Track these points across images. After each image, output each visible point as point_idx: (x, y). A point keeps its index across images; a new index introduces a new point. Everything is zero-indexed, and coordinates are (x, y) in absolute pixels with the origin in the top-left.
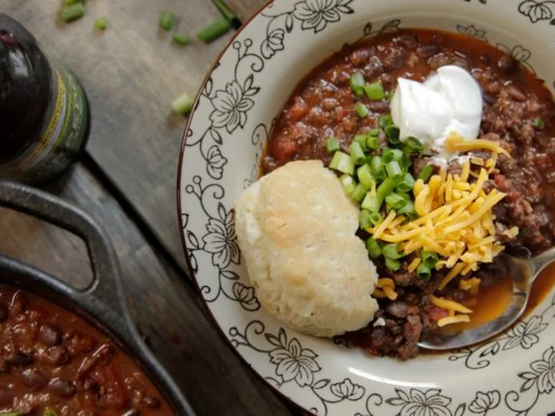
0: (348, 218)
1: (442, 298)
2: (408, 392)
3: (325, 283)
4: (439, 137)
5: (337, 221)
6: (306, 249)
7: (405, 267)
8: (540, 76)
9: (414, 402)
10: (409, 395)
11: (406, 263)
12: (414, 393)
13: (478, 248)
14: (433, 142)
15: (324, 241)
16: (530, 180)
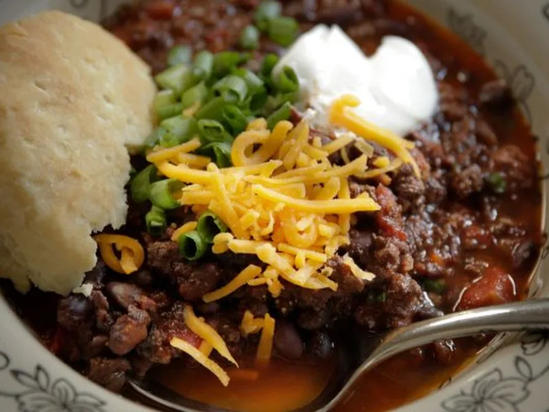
0: (129, 121)
1: (202, 319)
2: (53, 380)
3: (30, 140)
4: (328, 93)
5: (109, 106)
6: (33, 85)
7: (169, 230)
8: (535, 131)
9: (53, 394)
10: (51, 384)
11: (174, 225)
12: (62, 385)
13: (294, 256)
14: (316, 95)
15: (67, 98)
16: (440, 243)
